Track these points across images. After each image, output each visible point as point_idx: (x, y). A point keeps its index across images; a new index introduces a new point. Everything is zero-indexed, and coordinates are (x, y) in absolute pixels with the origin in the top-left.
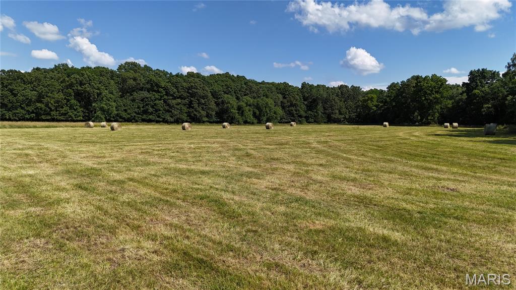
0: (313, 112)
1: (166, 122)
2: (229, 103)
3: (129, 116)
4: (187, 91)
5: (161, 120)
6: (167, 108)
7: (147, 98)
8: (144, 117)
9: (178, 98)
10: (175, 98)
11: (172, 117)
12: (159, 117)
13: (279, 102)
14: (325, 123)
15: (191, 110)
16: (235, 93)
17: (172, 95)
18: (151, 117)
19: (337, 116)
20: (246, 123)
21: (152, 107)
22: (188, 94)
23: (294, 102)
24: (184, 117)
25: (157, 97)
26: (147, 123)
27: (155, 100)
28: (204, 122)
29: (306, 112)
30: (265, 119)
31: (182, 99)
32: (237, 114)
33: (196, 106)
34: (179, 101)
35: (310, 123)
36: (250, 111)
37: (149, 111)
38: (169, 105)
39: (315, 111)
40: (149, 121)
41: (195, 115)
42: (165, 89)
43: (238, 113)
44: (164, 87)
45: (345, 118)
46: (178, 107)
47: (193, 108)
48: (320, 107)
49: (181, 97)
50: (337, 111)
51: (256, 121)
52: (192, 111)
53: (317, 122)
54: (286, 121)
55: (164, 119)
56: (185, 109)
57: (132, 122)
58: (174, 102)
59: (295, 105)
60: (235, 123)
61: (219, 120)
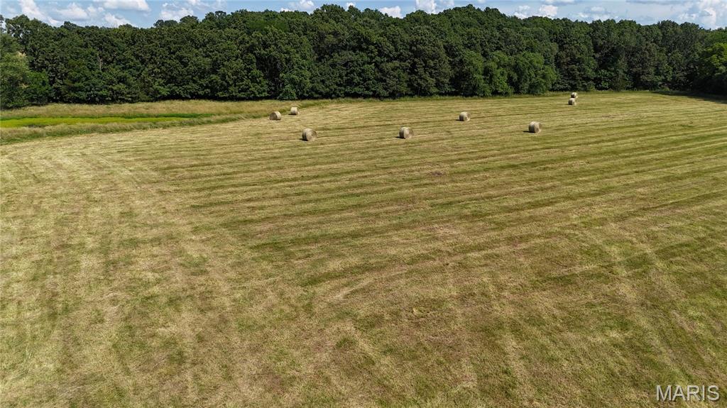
0: (608, 71)
1: (377, 96)
2: (471, 63)
3: (328, 89)
4: (408, 47)
5: (371, 93)
6: (379, 75)
7: (352, 62)
8: (348, 89)
9: (396, 59)
10: (390, 60)
11: (386, 89)
12: (368, 89)
13: (553, 57)
14: (628, 88)
15: (414, 77)
16: (481, 45)
17: (387, 56)
18: (357, 89)
19: (650, 77)
20: (495, 93)
21: (359, 75)
22: (410, 54)
23: (578, 56)
24: (404, 88)
25: (366, 59)
26: (352, 100)
27: (364, 64)
28: (431, 95)
29: (596, 71)
30: (526, 86)
31: (401, 60)
32: (483, 81)
33: (421, 71)
34: (397, 63)
35: (601, 89)
36: (502, 75)
37: (355, 81)
38: (381, 71)
39: (613, 69)
40: (355, 96)
41: (418, 84)
42: (377, 45)
43: (484, 79)
44: (376, 43)
45: (665, 81)
46: (395, 73)
47: (416, 73)
48: (622, 63)
49: (400, 58)
50: (652, 70)
51: (511, 91)
52: (416, 80)
53: (614, 88)
54: (562, 87)
55: (375, 92)
56: (405, 76)
57: (332, 98)
58: (390, 65)
59: (579, 61)
60: (478, 95)
61: (453, 90)
